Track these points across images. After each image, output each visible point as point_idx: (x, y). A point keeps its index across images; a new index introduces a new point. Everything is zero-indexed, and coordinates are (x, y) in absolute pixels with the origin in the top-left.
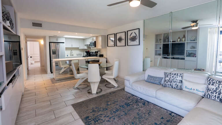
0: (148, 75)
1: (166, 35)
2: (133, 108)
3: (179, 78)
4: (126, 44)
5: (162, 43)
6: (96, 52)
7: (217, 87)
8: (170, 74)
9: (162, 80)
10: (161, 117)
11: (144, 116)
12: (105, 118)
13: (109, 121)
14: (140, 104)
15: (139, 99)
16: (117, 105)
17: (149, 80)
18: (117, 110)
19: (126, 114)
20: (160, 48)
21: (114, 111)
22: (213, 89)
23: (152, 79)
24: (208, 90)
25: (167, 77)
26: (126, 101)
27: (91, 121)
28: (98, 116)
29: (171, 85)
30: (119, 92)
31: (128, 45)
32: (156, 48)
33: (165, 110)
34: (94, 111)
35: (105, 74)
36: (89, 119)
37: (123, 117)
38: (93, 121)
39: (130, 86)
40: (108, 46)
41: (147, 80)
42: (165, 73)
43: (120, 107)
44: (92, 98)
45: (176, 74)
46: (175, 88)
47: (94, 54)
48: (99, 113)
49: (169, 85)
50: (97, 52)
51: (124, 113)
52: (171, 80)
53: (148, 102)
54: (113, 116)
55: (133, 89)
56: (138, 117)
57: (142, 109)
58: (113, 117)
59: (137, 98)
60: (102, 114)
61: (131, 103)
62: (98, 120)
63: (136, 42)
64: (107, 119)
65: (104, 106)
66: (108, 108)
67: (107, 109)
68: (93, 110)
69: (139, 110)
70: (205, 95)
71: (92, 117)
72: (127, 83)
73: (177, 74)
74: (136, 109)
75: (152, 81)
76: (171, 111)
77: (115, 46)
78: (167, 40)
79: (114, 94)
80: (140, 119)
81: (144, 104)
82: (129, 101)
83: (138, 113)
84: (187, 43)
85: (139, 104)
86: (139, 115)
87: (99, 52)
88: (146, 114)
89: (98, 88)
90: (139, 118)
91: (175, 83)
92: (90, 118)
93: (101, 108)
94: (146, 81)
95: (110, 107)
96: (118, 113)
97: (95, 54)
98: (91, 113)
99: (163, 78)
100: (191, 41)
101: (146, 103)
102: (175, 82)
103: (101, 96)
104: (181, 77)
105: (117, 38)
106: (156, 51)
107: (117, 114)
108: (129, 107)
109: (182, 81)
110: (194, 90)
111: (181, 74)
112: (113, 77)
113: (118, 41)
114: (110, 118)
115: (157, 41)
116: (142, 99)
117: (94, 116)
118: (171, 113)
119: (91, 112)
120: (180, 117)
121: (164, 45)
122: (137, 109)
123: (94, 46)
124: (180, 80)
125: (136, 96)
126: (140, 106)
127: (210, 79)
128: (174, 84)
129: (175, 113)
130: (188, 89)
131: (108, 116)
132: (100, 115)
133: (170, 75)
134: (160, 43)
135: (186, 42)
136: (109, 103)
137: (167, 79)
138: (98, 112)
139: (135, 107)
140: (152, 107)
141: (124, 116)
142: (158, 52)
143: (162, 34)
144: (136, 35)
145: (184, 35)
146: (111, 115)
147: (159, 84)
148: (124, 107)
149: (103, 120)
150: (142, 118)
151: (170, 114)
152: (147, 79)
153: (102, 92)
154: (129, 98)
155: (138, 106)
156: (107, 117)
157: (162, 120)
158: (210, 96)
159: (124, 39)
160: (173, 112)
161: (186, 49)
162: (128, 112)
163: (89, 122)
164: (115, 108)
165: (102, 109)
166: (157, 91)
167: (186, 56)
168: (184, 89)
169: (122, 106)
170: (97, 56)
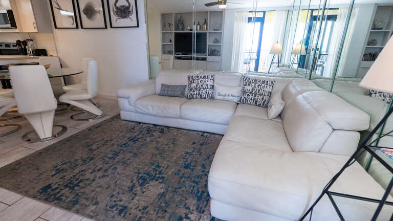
0: (162, 84)
1: (179, 17)
2: (145, 142)
3: (210, 83)
4: (108, 24)
5: (174, 31)
6: (18, 41)
7: (253, 87)
8: (197, 77)
9: (185, 89)
10: (192, 142)
11: (167, 148)
12: (93, 174)
13: (104, 176)
14: (156, 134)
15: (152, 126)
16: (113, 145)
17: (165, 92)
18: (116, 154)
19: (135, 155)
20: (171, 41)
21: (110, 156)
22: (249, 91)
23: (170, 89)
24: (244, 92)
25: (193, 83)
26: (128, 135)
27: (60, 191)
28: (74, 176)
29: (199, 93)
30: (110, 123)
31: (111, 27)
32: (164, 40)
33: (195, 132)
34: (59, 171)
35: (65, 93)
36: (53, 190)
37: (131, 161)
38: (67, 189)
39: (132, 108)
40: (56, 27)
41: (160, 93)
42: (189, 78)
43: (121, 147)
44: (44, 149)
45: (205, 77)
46: (205, 98)
47: (12, 48)
48: (77, 171)
49: (197, 94)
50: (25, 43)
51: (131, 154)
52: (200, 87)
53: (168, 127)
54: (111, 166)
55: (137, 112)
56: (158, 152)
57: (160, 140)
58: (112, 168)
59: (148, 125)
60: (84, 170)
61: (140, 136)
62: (79, 183)
63: (131, 21)
64: (99, 174)
65: (84, 154)
66: (94, 155)
67: (92, 159)
68: (57, 170)
69: (157, 142)
70: (240, 100)
71: (59, 183)
72: (124, 103)
73: (208, 76)
74: (152, 143)
75: (170, 92)
76: (202, 132)
77: (77, 27)
78: (180, 27)
79: (99, 129)
80: (163, 155)
81: (162, 132)
82: (136, 134)
83: (156, 147)
84: (209, 33)
85: (154, 133)
86: (158, 149)
87: (30, 44)
88: (169, 146)
89: (55, 125)
90: (160, 154)
91: (205, 90)
92: (57, 186)
93: (77, 160)
94: (159, 95)
95: (98, 153)
96: (119, 157)
97: (16, 48)
98: (55, 177)
99: (186, 86)
100: (214, 30)
101: (164, 130)
102: (206, 88)
103: (68, 140)
104: (212, 81)
105: (82, 7)
106: (164, 46)
107: (117, 160)
108: (137, 142)
109: (213, 86)
110: (229, 95)
111: (212, 76)
112: (89, 96)
113: (83, 16)
114: (106, 170)
115: (165, 26)
116: (157, 125)
117: (65, 180)
118: (202, 133)
119: (53, 176)
120: (214, 135)
121: (176, 35)
122: (153, 141)
123: (9, 25)
124: (211, 85)
125: (145, 123)
126: (157, 136)
127: (246, 78)
128: (203, 93)
129: (208, 133)
130: (222, 95)
131: (101, 169)
132: (81, 173)
133: (198, 79)
134: (170, 30)
135: (208, 31)
136: (94, 147)
137: (194, 85)
138: (73, 168)
139: (149, 139)
140: (175, 133)
141: (132, 158)
142: (168, 49)
143: (172, 14)
144: (129, 4)
145: (205, 20)
146: (106, 165)
147: (181, 96)
148: (128, 146)
149: (92, 178)
150: (166, 152)
151: (202, 135)
152: (161, 90)
153: (68, 131)
154: (134, 129)
155: (154, 137)
156: (99, 170)
157: (194, 146)
158: (246, 99)
159: (99, 12)
160: (205, 132)
161: (208, 44)
162: (140, 151)
163: (56, 195)
164: (111, 151)
165: (80, 162)
166: (182, 105)
167: (209, 55)
168: (217, 97)
169: (124, 144)
170: (26, 54)
